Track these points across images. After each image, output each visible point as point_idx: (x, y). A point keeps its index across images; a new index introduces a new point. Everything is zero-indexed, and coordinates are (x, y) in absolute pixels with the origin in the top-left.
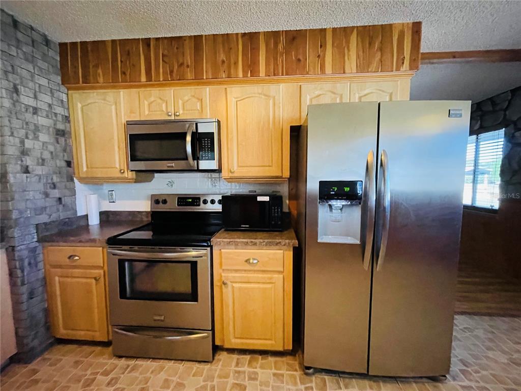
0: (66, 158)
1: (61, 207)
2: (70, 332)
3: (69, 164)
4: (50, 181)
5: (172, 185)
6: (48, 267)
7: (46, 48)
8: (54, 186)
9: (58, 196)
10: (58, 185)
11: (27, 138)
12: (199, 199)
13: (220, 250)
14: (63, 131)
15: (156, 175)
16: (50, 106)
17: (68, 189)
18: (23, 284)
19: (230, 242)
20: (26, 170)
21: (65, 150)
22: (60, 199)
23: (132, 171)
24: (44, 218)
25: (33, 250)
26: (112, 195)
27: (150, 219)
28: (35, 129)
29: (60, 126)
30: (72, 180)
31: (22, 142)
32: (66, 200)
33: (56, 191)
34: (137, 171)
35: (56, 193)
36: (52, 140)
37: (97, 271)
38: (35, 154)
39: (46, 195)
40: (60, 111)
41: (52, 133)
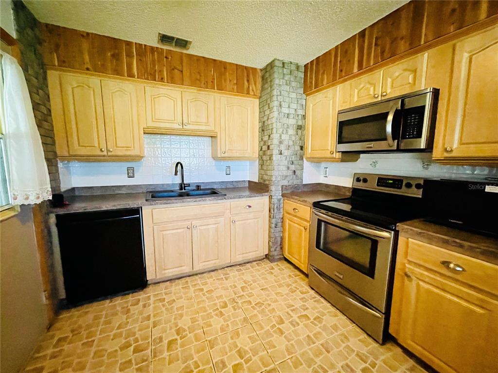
0: (300, 145)
1: (294, 176)
2: (290, 256)
3: (302, 148)
4: (291, 159)
5: (375, 166)
6: (285, 213)
7: (297, 72)
8: (293, 163)
9: (294, 169)
10: (295, 162)
11: (283, 133)
12: (401, 181)
13: (408, 238)
14: (301, 126)
15: (362, 155)
16: (296, 110)
17: (299, 165)
18: (273, 218)
19: (420, 233)
20: (281, 153)
21: (300, 139)
22: (295, 171)
23: (339, 152)
24: (285, 183)
25: (279, 200)
26: (326, 171)
27: (350, 194)
28: (287, 128)
29: (300, 123)
30: (302, 159)
31: (281, 136)
32: (298, 173)
33: (293, 166)
34: (343, 152)
36: (295, 133)
37: (306, 223)
38: (286, 143)
39: (288, 168)
40: (301, 112)
41: (295, 128)
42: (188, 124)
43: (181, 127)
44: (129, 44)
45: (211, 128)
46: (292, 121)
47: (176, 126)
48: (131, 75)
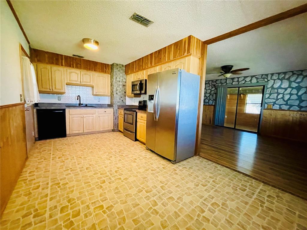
0: (125, 91)
1: (122, 102)
3: (125, 93)
4: (121, 96)
6: (119, 114)
7: (122, 67)
16: (122, 80)
17: (124, 98)
18: (115, 116)
20: (117, 94)
21: (124, 89)
22: (122, 100)
24: (119, 104)
25: (117, 110)
28: (119, 85)
29: (124, 84)
30: (125, 96)
31: (117, 88)
32: (124, 101)
34: (134, 94)
35: (122, 99)
36: (122, 87)
37: (122, 116)
38: (119, 90)
39: (120, 99)
40: (124, 80)
41: (122, 85)
42: (83, 82)
43: (80, 83)
44: (62, 55)
45: (92, 84)
46: (121, 83)
47: (78, 83)
48: (62, 65)
